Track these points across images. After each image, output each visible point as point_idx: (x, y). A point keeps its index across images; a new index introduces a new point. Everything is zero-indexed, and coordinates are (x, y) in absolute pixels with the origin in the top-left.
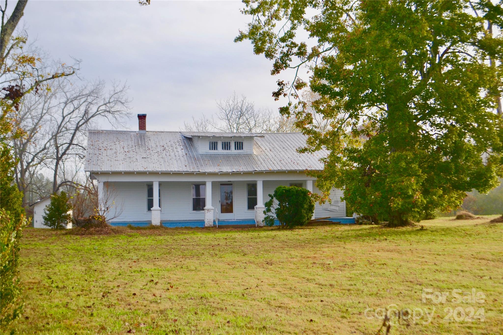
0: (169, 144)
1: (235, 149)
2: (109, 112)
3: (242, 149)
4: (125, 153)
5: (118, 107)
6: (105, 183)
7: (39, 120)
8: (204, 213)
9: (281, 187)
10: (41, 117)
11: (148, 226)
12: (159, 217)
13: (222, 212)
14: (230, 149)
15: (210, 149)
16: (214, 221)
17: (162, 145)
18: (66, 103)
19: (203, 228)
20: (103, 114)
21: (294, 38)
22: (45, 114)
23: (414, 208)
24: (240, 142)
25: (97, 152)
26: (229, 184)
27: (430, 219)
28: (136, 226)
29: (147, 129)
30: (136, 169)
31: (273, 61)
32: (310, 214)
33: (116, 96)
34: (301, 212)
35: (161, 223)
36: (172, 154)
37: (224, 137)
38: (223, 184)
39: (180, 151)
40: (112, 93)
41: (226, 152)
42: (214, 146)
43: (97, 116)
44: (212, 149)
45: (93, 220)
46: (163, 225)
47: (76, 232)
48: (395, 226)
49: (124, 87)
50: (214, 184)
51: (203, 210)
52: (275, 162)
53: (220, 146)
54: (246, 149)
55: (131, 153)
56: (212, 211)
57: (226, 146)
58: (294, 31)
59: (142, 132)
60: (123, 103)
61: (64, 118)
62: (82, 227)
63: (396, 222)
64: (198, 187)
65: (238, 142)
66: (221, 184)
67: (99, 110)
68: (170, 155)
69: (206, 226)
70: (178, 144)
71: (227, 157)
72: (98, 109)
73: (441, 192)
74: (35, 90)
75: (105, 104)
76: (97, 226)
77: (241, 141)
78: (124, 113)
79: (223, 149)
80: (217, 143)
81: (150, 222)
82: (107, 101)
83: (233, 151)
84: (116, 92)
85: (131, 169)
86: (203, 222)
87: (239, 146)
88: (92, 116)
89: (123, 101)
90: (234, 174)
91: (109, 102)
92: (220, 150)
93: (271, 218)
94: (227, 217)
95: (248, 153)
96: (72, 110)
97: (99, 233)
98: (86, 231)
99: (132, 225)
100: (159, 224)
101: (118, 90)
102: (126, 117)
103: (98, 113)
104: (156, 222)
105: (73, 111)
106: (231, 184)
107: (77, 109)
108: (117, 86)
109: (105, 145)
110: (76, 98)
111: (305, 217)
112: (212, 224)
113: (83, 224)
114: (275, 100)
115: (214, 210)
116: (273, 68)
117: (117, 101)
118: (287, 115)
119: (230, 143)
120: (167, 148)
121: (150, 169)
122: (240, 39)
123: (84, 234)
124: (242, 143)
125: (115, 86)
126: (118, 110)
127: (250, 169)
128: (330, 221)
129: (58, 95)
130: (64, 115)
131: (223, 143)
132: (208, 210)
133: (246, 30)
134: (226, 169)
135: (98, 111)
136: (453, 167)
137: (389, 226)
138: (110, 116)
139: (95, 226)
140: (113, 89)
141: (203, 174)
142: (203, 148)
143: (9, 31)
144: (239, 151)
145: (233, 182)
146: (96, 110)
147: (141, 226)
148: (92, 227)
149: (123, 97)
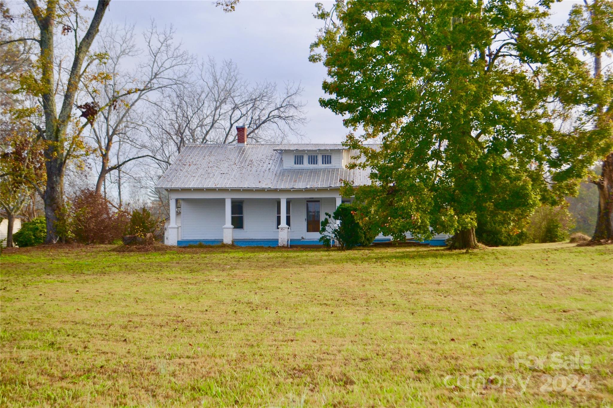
0: (259, 158)
1: (323, 163)
2: (279, 117)
3: (330, 163)
4: (207, 169)
5: (292, 112)
6: (176, 200)
8: (279, 232)
11: (220, 244)
12: (231, 235)
13: (308, 230)
14: (316, 164)
15: (295, 164)
18: (234, 109)
19: (274, 248)
20: (272, 120)
24: (328, 156)
25: (179, 168)
26: (316, 201)
28: (208, 244)
30: (205, 186)
33: (288, 99)
35: (233, 242)
36: (255, 169)
37: (308, 150)
38: (310, 201)
40: (285, 96)
41: (312, 166)
42: (299, 159)
43: (268, 122)
44: (298, 164)
46: (235, 244)
49: (299, 89)
50: (288, 201)
53: (306, 160)
54: (334, 163)
55: (214, 168)
56: (286, 230)
57: (313, 160)
59: (241, 145)
60: (296, 108)
65: (325, 156)
66: (307, 201)
67: (271, 115)
68: (251, 171)
69: (279, 245)
72: (269, 114)
75: (278, 109)
76: (141, 243)
77: (329, 154)
78: (296, 117)
79: (309, 163)
80: (303, 157)
81: (222, 241)
82: (279, 106)
83: (320, 165)
84: (289, 94)
85: (200, 186)
86: (277, 240)
87: (327, 159)
88: (263, 123)
89: (296, 105)
90: (307, 190)
91: (282, 107)
92: (306, 165)
93: (328, 237)
94: (313, 236)
95: (336, 167)
96: (239, 117)
98: (128, 248)
100: (230, 242)
101: (292, 92)
103: (269, 119)
104: (228, 239)
105: (241, 117)
106: (319, 201)
107: (244, 115)
108: (291, 88)
109: (192, 160)
112: (286, 243)
113: (128, 241)
117: (290, 105)
119: (317, 156)
120: (254, 163)
121: (220, 186)
124: (330, 156)
125: (289, 88)
126: (291, 115)
127: (325, 185)
128: (417, 242)
130: (232, 123)
131: (309, 156)
132: (282, 229)
135: (269, 117)
140: (286, 91)
141: (275, 191)
142: (289, 163)
143: (84, 49)
144: (327, 165)
145: (321, 198)
146: (267, 116)
147: (211, 244)
148: (136, 244)
149: (297, 100)
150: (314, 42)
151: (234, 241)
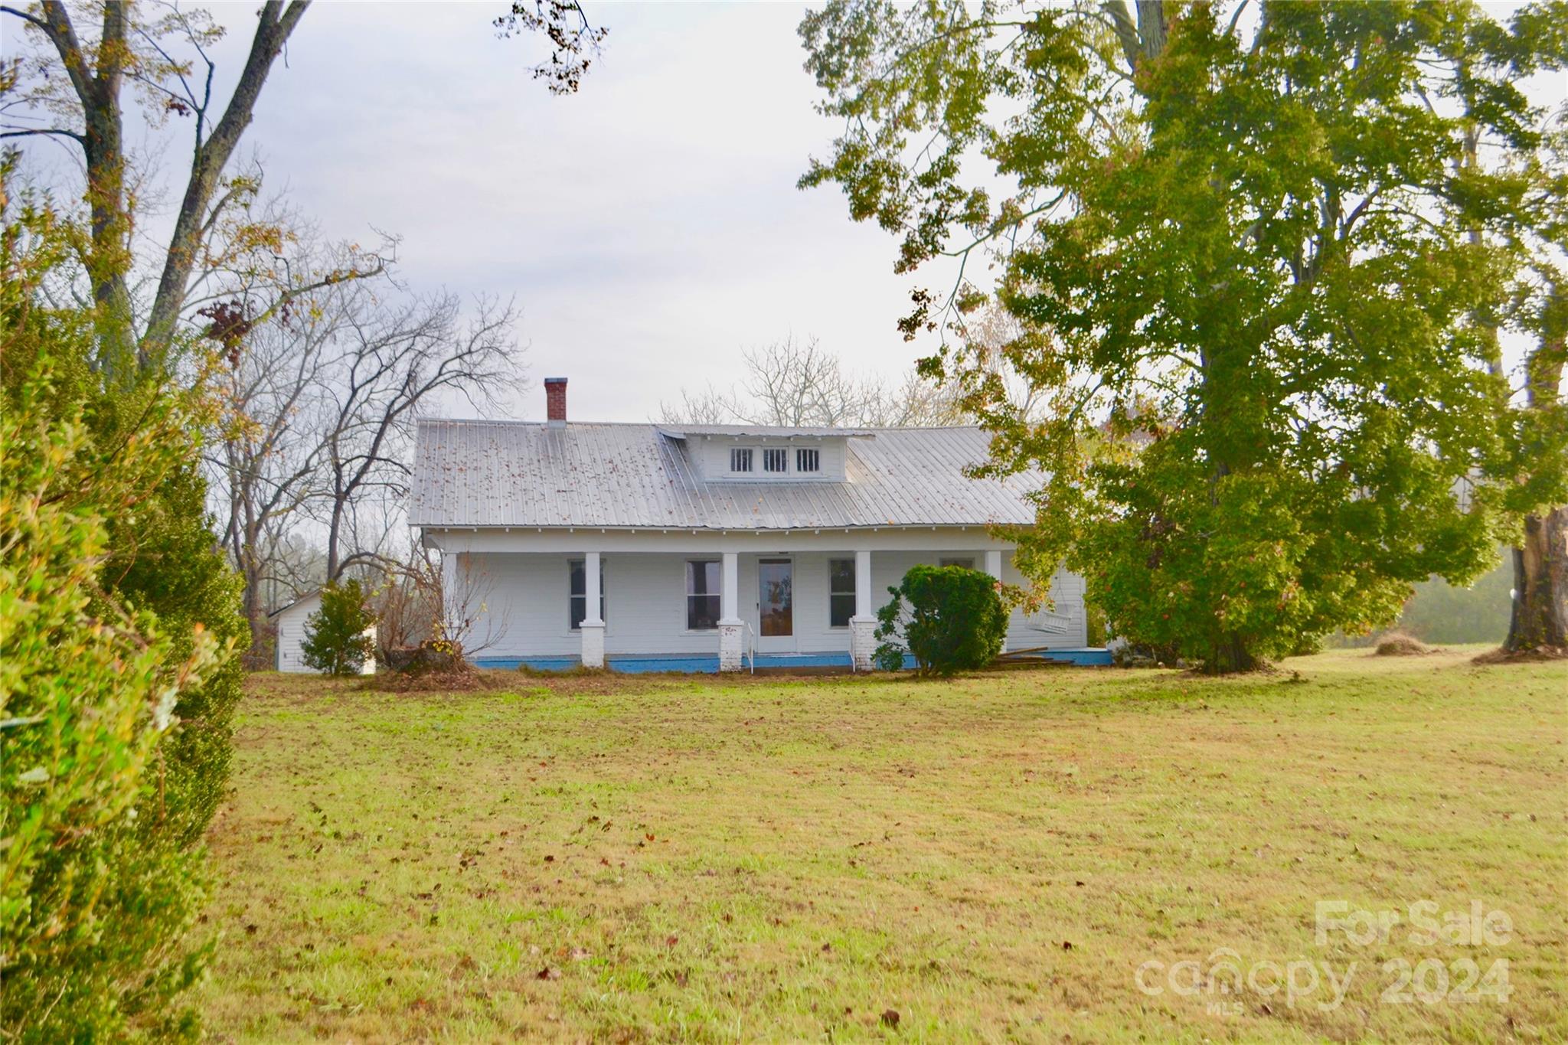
0: (626, 455)
1: (799, 469)
2: (470, 376)
3: (817, 468)
4: (512, 479)
5: (493, 363)
6: (459, 556)
7: (293, 399)
8: (719, 636)
9: (919, 569)
10: (298, 390)
11: (574, 667)
12: (601, 644)
13: (765, 632)
14: (784, 469)
15: (733, 469)
16: (744, 657)
17: (608, 457)
18: (360, 355)
19: (715, 675)
20: (453, 382)
21: (956, 175)
22: (307, 381)
23: (1281, 624)
24: (811, 452)
25: (441, 477)
26: (784, 560)
27: (1306, 653)
28: (541, 668)
29: (570, 417)
30: (541, 521)
31: (901, 238)
32: (997, 641)
33: (487, 335)
34: (975, 635)
35: (605, 661)
36: (635, 482)
37: (769, 437)
38: (766, 560)
39: (655, 474)
40: (477, 328)
41: (773, 476)
42: (742, 460)
43: (438, 387)
44: (739, 469)
45: (430, 654)
46: (613, 666)
47: (386, 684)
48: (1223, 671)
49: (509, 313)
50: (742, 558)
51: (715, 626)
52: (903, 504)
53: (758, 460)
54: (827, 469)
55: (529, 478)
56: (739, 632)
57: (775, 461)
58: (956, 158)
59: (557, 424)
60: (504, 354)
61: (355, 391)
62: (403, 670)
63: (1223, 661)
64: (700, 568)
65: (805, 452)
66: (762, 561)
67: (444, 370)
68: (628, 485)
69: (723, 668)
70: (648, 455)
71: (778, 490)
72: (441, 369)
73: (1351, 582)
74: (280, 315)
75: (460, 357)
76: (440, 668)
77: (813, 448)
78: (507, 378)
79: (766, 468)
80: (751, 452)
81: (577, 659)
82: (465, 350)
83: (792, 472)
84: (487, 324)
85: (528, 521)
86: (714, 658)
87: (809, 460)
88: (427, 388)
89: (505, 349)
90: (795, 533)
91: (470, 352)
92: (758, 471)
93: (894, 648)
94: (777, 646)
95: (833, 479)
96: (375, 371)
97: (447, 686)
98: (411, 681)
99: (532, 666)
100: (599, 663)
101: (493, 319)
102: (513, 390)
103: (441, 378)
104: (593, 655)
105: (379, 373)
106: (788, 561)
107: (387, 368)
108: (491, 310)
109: (460, 456)
110: (385, 341)
111: (983, 646)
112: (738, 663)
113: (404, 663)
114: (906, 339)
115: (745, 628)
116: (899, 256)
117: (491, 348)
118: (937, 380)
119: (784, 453)
120: (621, 466)
121: (578, 521)
122: (812, 179)
123: (406, 690)
124: (817, 453)
125: (486, 309)
126: (493, 371)
127: (838, 522)
128: (1048, 656)
129: (340, 334)
130: (356, 385)
131: (766, 452)
132: (728, 628)
133: (828, 159)
134: (776, 520)
135: (440, 374)
136: (1383, 515)
137: (1206, 671)
138: (471, 386)
139: (436, 669)
140: (480, 318)
141: (718, 534)
142: (716, 466)
143: (214, 161)
144: (809, 474)
145: (794, 554)
146: (435, 372)
147: (553, 668)
148: (427, 670)
149: (506, 337)
150: (807, 173)
151: (608, 659)
